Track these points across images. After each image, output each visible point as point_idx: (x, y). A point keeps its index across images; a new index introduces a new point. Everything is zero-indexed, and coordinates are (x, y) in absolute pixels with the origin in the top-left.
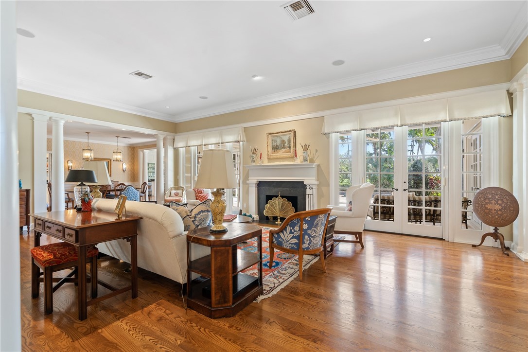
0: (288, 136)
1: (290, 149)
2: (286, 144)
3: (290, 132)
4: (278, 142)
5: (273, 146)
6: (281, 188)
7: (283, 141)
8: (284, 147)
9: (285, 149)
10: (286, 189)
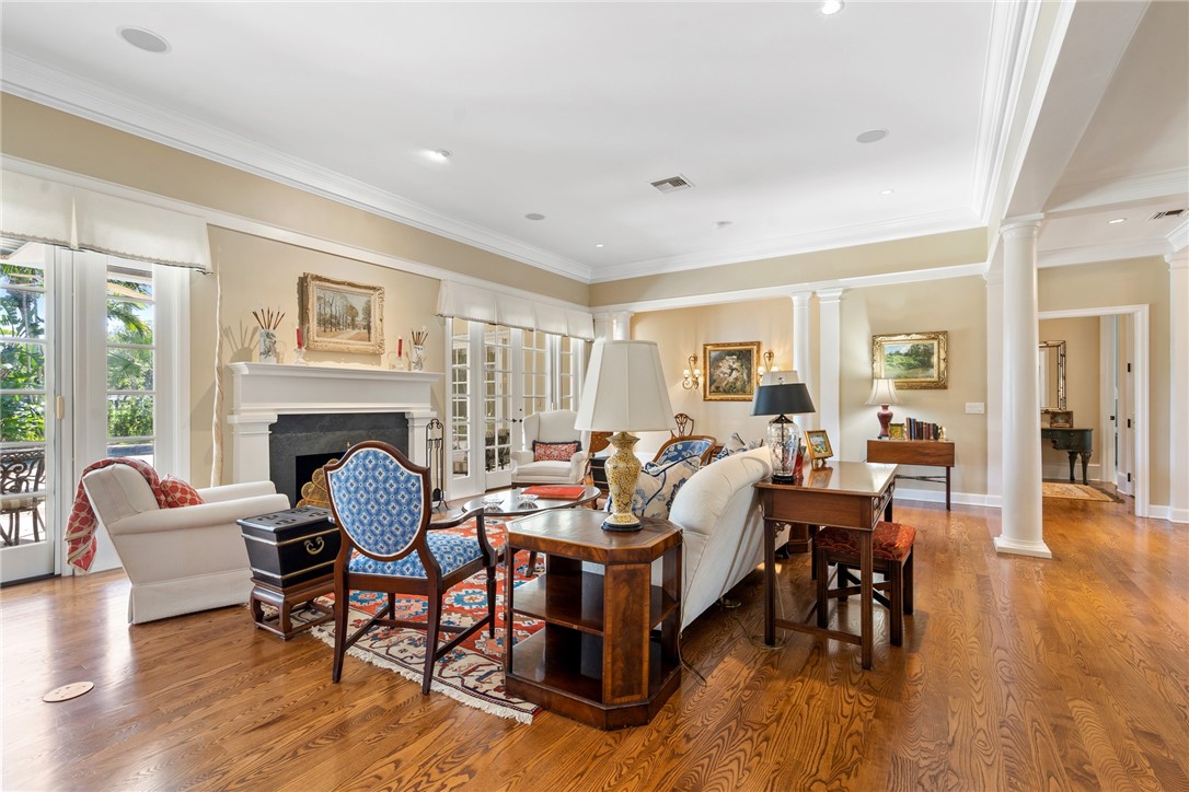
0: (365, 299)
1: (369, 333)
2: (360, 318)
3: (372, 292)
4: (337, 308)
5: (320, 314)
6: (345, 432)
7: (352, 308)
8: (354, 326)
9: (357, 331)
10: (358, 432)
